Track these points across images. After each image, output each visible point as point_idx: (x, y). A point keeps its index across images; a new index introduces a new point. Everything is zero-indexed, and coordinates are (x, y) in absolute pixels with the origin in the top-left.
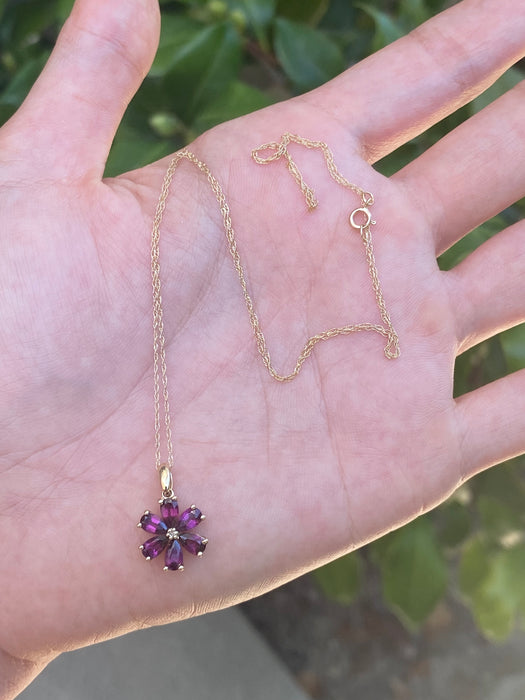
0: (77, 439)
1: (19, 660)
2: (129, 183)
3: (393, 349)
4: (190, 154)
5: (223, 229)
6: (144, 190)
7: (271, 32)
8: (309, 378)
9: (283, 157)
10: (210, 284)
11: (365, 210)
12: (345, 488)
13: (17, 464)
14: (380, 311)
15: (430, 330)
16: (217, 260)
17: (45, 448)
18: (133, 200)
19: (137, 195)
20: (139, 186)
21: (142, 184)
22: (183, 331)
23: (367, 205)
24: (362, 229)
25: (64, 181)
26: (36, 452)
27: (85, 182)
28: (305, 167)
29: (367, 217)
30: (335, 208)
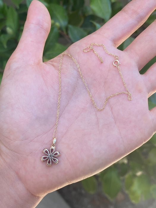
0: (46, 133)
1: (36, 196)
2: (51, 63)
3: (130, 98)
4: (66, 53)
5: (78, 71)
6: (55, 64)
7: (67, 29)
8: (108, 108)
9: (92, 50)
10: (77, 87)
11: (117, 60)
12: (122, 138)
13: (31, 141)
14: (125, 88)
15: (140, 91)
16: (78, 80)
17: (38, 136)
18: (52, 67)
19: (53, 65)
20: (53, 63)
21: (55, 62)
22: (71, 100)
23: (117, 59)
24: (116, 65)
25: (33, 64)
26: (36, 138)
27: (38, 64)
28: (98, 51)
29: (118, 62)
30: (108, 61)
